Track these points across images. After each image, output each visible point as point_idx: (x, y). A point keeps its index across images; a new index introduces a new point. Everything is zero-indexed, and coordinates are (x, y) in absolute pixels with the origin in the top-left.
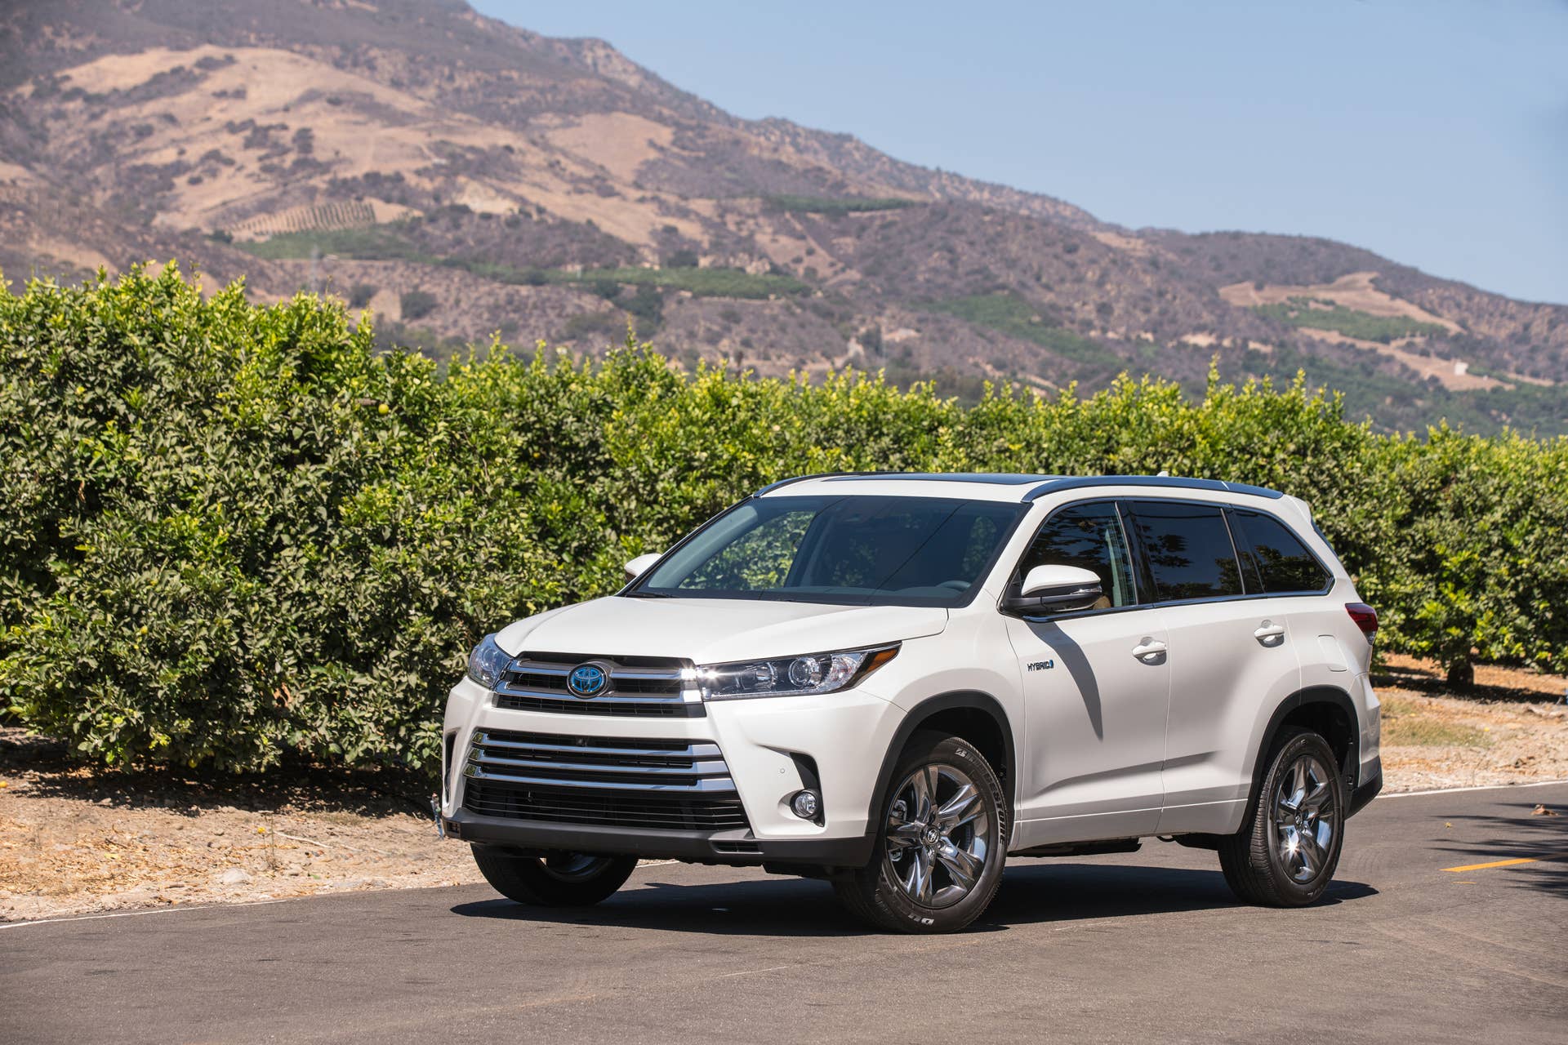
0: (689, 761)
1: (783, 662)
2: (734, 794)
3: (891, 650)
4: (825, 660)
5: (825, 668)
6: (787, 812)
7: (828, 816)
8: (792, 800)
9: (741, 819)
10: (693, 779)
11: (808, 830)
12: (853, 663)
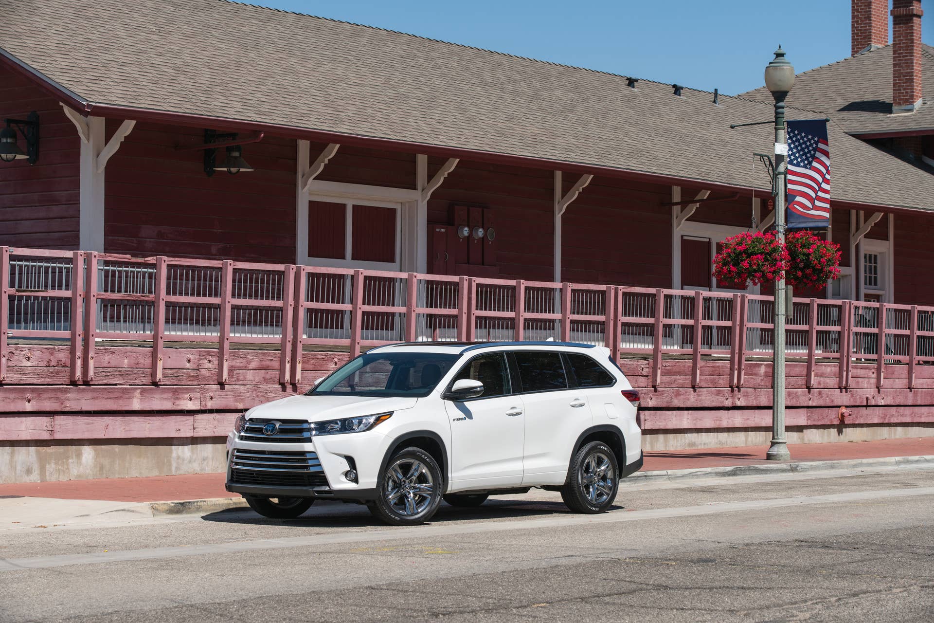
0: (305, 460)
1: (343, 421)
2: (323, 472)
3: (390, 414)
4: (360, 419)
5: (360, 423)
6: (343, 478)
7: (360, 480)
8: (346, 474)
9: (324, 481)
10: (307, 467)
11: (352, 486)
12: (372, 420)
